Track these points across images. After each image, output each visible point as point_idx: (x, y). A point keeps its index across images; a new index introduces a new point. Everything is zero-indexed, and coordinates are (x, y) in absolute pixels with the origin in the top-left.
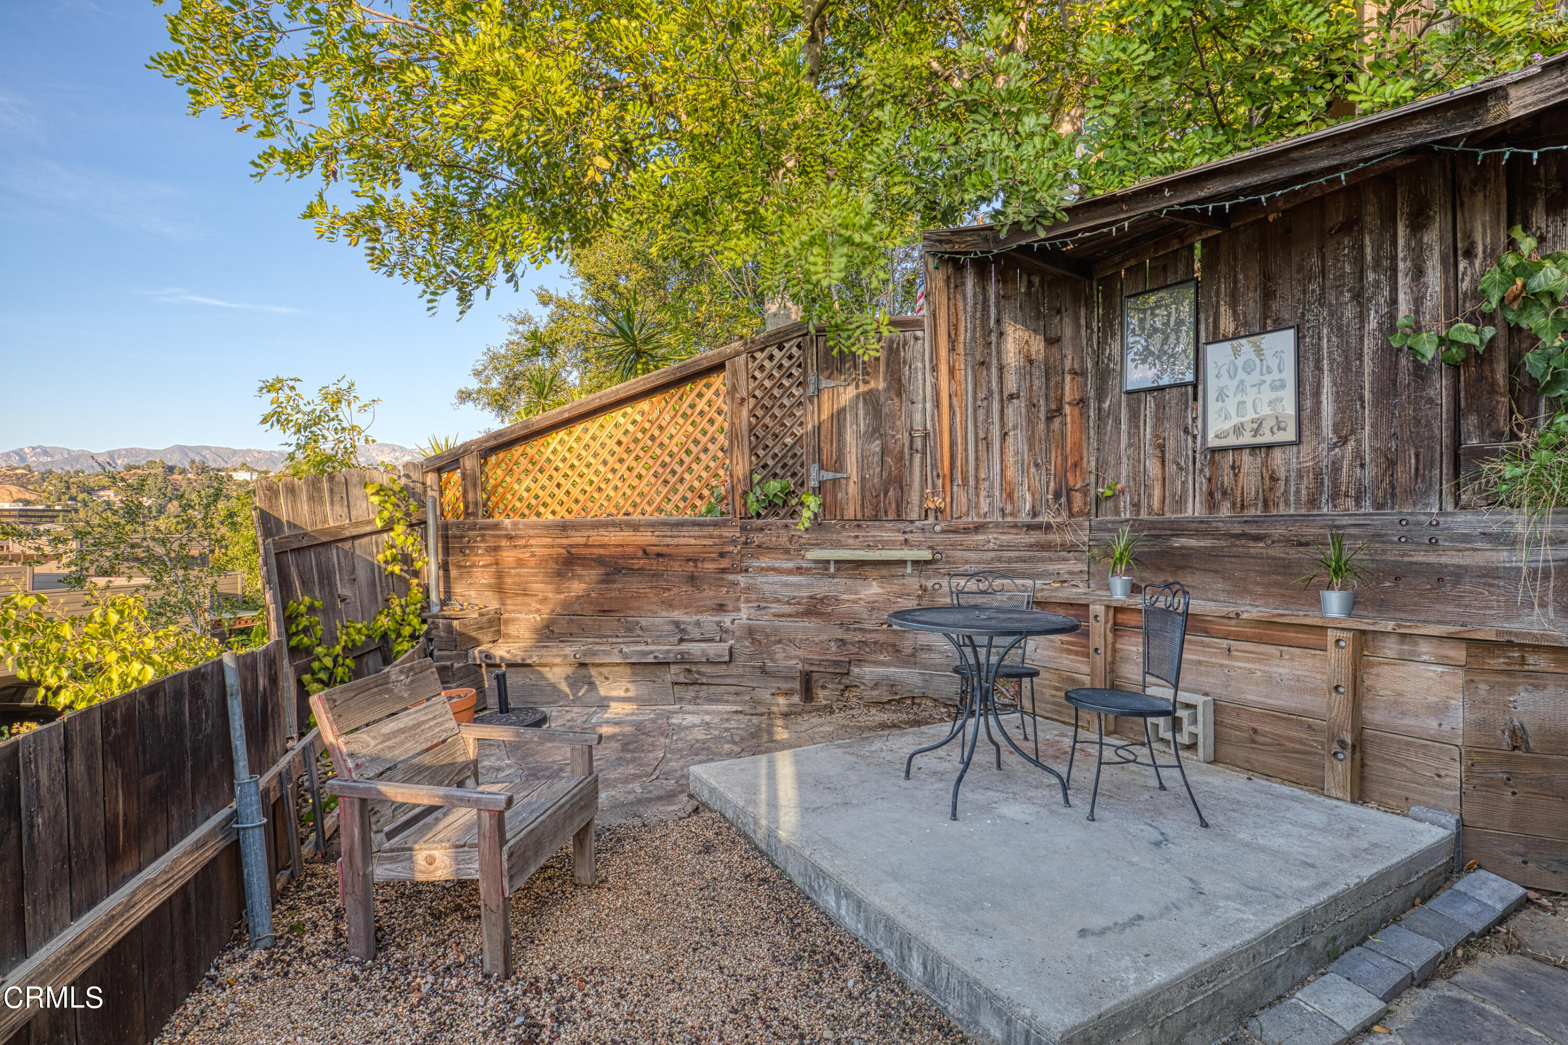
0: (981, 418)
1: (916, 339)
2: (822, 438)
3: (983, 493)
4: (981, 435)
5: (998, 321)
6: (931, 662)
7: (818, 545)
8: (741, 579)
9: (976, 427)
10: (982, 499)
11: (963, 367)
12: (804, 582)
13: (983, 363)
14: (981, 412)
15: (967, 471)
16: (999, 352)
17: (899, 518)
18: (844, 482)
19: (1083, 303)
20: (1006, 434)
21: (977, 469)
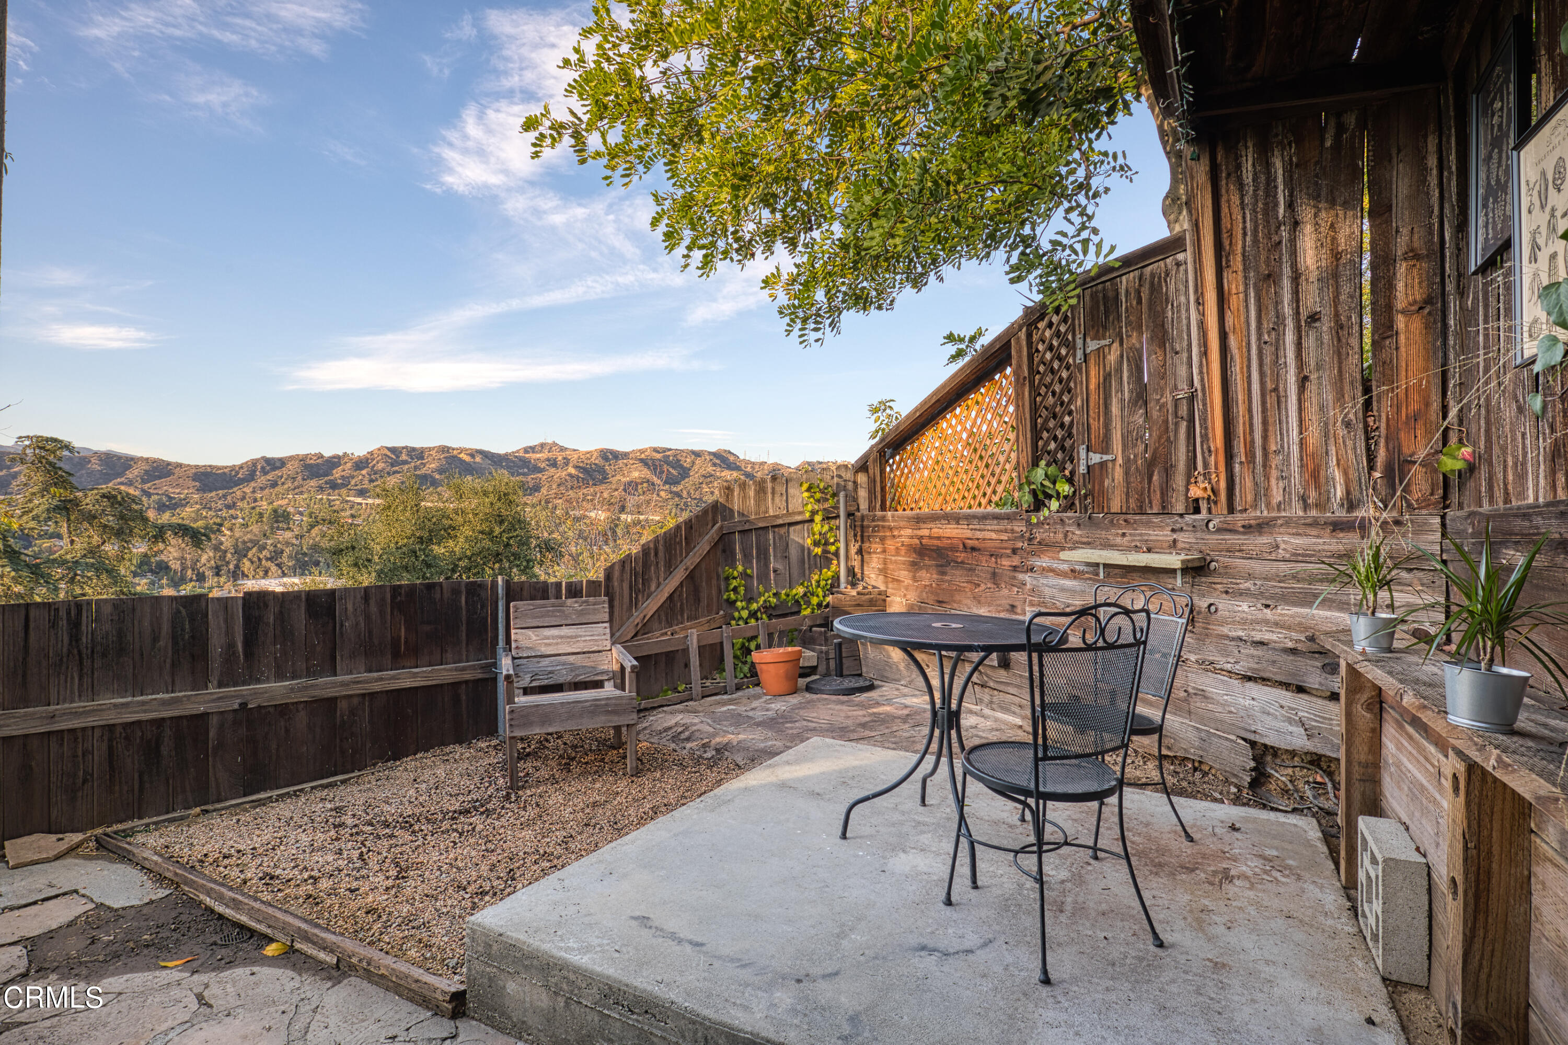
0: (1268, 360)
1: (1178, 264)
2: (1091, 413)
3: (1274, 473)
4: (1270, 386)
5: (1290, 206)
6: (1209, 715)
7: (1089, 543)
8: (1027, 578)
9: (1262, 374)
10: (1273, 482)
11: (1241, 288)
12: (1078, 588)
13: (1269, 276)
14: (1268, 351)
15: (1253, 441)
16: (1294, 253)
17: (1165, 511)
18: (1110, 465)
19: (1432, 127)
20: (1305, 379)
21: (1265, 438)
